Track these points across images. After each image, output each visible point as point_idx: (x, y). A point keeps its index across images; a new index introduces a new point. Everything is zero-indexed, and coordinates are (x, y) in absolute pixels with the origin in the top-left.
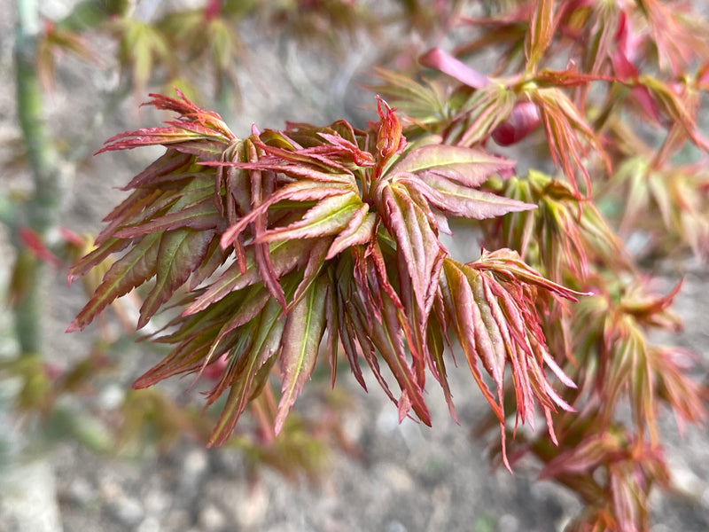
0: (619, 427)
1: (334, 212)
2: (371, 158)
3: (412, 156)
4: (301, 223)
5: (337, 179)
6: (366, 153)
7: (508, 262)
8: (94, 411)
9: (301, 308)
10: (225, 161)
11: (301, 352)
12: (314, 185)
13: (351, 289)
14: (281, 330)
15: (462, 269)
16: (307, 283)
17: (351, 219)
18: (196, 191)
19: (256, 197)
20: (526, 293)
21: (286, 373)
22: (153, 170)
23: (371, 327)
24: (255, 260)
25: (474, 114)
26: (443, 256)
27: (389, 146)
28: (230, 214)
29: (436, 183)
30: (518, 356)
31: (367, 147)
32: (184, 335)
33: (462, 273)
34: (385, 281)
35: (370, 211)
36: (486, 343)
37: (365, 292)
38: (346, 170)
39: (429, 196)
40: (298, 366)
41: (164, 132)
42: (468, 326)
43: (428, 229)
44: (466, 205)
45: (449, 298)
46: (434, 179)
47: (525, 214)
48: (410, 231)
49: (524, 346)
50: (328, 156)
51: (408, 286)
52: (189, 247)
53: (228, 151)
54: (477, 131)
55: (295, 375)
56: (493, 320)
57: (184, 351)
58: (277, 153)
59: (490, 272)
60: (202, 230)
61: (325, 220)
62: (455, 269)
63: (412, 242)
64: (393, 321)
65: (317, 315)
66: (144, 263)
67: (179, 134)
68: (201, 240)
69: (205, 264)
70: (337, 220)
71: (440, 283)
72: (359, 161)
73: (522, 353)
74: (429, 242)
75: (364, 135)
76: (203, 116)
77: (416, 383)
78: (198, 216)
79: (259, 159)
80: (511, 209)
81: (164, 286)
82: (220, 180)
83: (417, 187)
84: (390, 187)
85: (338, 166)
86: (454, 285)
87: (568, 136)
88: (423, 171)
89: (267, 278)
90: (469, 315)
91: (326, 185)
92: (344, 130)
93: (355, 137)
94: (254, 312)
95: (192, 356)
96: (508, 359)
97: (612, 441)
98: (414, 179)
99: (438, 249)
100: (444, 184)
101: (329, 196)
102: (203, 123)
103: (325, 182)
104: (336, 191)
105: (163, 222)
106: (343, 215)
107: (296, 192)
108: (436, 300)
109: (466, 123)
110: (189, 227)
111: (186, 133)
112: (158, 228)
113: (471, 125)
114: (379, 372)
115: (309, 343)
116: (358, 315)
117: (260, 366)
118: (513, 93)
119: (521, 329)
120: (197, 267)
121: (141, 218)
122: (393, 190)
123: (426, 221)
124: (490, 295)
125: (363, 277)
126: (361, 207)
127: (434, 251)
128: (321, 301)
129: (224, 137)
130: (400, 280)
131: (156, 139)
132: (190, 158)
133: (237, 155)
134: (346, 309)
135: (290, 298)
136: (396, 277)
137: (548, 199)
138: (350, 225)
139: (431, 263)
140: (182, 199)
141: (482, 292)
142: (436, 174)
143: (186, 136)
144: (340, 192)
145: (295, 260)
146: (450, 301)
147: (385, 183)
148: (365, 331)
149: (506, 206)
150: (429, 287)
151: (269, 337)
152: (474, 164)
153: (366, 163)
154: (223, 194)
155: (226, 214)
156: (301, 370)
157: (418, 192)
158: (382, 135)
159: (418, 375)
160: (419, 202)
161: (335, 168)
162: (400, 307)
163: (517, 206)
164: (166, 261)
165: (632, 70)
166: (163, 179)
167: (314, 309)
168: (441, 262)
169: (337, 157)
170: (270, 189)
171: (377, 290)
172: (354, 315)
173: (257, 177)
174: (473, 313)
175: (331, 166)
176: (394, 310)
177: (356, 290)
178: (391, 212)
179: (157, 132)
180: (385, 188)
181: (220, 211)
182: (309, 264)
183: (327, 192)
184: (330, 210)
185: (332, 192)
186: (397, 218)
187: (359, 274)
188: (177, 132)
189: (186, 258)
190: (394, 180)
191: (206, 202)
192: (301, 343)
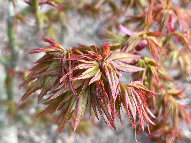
0: (168, 125)
1: (91, 72)
2: (101, 57)
3: (112, 55)
4: (82, 75)
5: (92, 63)
6: (99, 55)
7: (138, 85)
8: (28, 114)
9: (81, 97)
10: (62, 58)
11: (81, 109)
12: (85, 64)
13: (95, 93)
14: (76, 103)
15: (125, 87)
16: (83, 91)
17: (95, 74)
18: (54, 65)
19: (70, 68)
20: (142, 93)
21: (77, 115)
22: (43, 59)
23: (100, 103)
24: (69, 85)
25: (130, 43)
26: (120, 84)
27: (106, 53)
28: (63, 72)
29: (119, 63)
30: (140, 111)
31: (100, 53)
32: (50, 102)
33: (125, 88)
34: (104, 91)
35: (100, 71)
36: (131, 108)
37: (99, 93)
38: (94, 60)
39: (117, 67)
40: (80, 113)
41: (46, 49)
42: (126, 103)
43: (116, 76)
44: (127, 69)
45: (121, 95)
46: (118, 62)
47: (143, 71)
48: (111, 77)
49: (142, 109)
50: (89, 57)
51: (110, 92)
52: (52, 80)
53: (63, 54)
54: (130, 48)
55: (79, 115)
56: (133, 101)
57: (50, 107)
58: (76, 56)
59: (133, 88)
60: (55, 75)
61: (88, 74)
62: (123, 87)
63: (112, 80)
64: (106, 102)
65: (86, 99)
66: (40, 84)
67: (50, 49)
68: (55, 78)
69: (56, 85)
70: (91, 74)
71: (119, 91)
72: (98, 58)
73: (141, 110)
74: (116, 80)
75: (99, 50)
76: (57, 44)
77: (112, 119)
78: (54, 72)
79: (71, 57)
80: (139, 70)
81: (45, 91)
82: (60, 62)
83: (113, 65)
84: (106, 65)
85: (92, 59)
86: (123, 91)
87: (155, 49)
88: (115, 60)
89: (72, 90)
90: (127, 100)
91: (89, 64)
92: (94, 48)
93: (97, 50)
94: (69, 98)
95: (52, 108)
96: (137, 112)
97: (167, 128)
98: (113, 62)
99: (119, 82)
100: (121, 63)
101: (89, 68)
102: (56, 46)
103: (88, 64)
104: (91, 66)
105: (45, 73)
106: (93, 73)
107: (81, 67)
108: (118, 96)
109: (127, 45)
110: (52, 75)
111: (52, 49)
112: (44, 75)
113: (129, 46)
114: (102, 115)
115: (84, 107)
116: (97, 100)
117: (70, 113)
118: (140, 37)
119: (141, 104)
120: (54, 86)
121: (39, 72)
122: (107, 65)
123: (116, 74)
124: (133, 94)
125: (98, 90)
126: (98, 70)
127: (118, 82)
128: (87, 95)
129: (62, 50)
130: (108, 90)
131: (44, 51)
132: (52, 56)
133: (65, 56)
134: (93, 97)
135: (78, 95)
136: (107, 89)
137: (150, 65)
138: (95, 76)
139: (117, 86)
140: (50, 67)
141: (130, 94)
142: (119, 60)
143: (52, 50)
144: (92, 66)
145: (80, 84)
146: (122, 96)
147: (104, 64)
148: (98, 104)
149: (137, 69)
150: (116, 92)
151: (73, 105)
152: (129, 57)
153: (100, 58)
154: (61, 66)
155: (62, 71)
156: (81, 114)
157: (113, 66)
158: (104, 51)
159: (113, 116)
160: (114, 69)
161: (91, 60)
162: (108, 98)
163: (141, 69)
164: (45, 84)
165: (173, 30)
166: (46, 61)
167: (85, 97)
168: (119, 85)
169: (92, 57)
170: (74, 65)
171: (102, 93)
172: (96, 99)
173: (70, 62)
174: (128, 100)
175: (90, 59)
176: (106, 99)
177: (96, 93)
178: (106, 72)
179: (44, 49)
180: (105, 65)
181: (60, 71)
182: (84, 86)
183: (89, 67)
184: (90, 72)
185: (90, 67)
186: (108, 73)
187: (97, 88)
188: (49, 49)
189: (51, 83)
190: (107, 63)
191: (57, 68)
192: (81, 107)
